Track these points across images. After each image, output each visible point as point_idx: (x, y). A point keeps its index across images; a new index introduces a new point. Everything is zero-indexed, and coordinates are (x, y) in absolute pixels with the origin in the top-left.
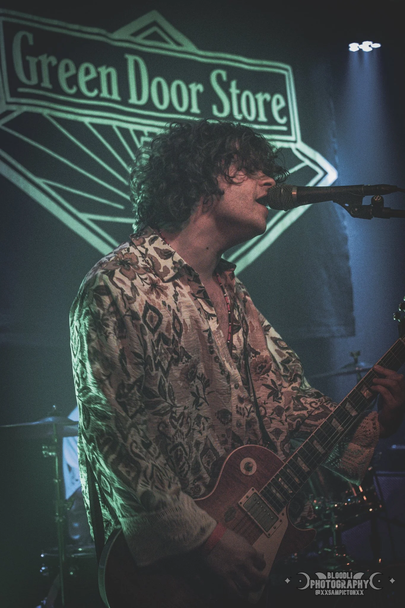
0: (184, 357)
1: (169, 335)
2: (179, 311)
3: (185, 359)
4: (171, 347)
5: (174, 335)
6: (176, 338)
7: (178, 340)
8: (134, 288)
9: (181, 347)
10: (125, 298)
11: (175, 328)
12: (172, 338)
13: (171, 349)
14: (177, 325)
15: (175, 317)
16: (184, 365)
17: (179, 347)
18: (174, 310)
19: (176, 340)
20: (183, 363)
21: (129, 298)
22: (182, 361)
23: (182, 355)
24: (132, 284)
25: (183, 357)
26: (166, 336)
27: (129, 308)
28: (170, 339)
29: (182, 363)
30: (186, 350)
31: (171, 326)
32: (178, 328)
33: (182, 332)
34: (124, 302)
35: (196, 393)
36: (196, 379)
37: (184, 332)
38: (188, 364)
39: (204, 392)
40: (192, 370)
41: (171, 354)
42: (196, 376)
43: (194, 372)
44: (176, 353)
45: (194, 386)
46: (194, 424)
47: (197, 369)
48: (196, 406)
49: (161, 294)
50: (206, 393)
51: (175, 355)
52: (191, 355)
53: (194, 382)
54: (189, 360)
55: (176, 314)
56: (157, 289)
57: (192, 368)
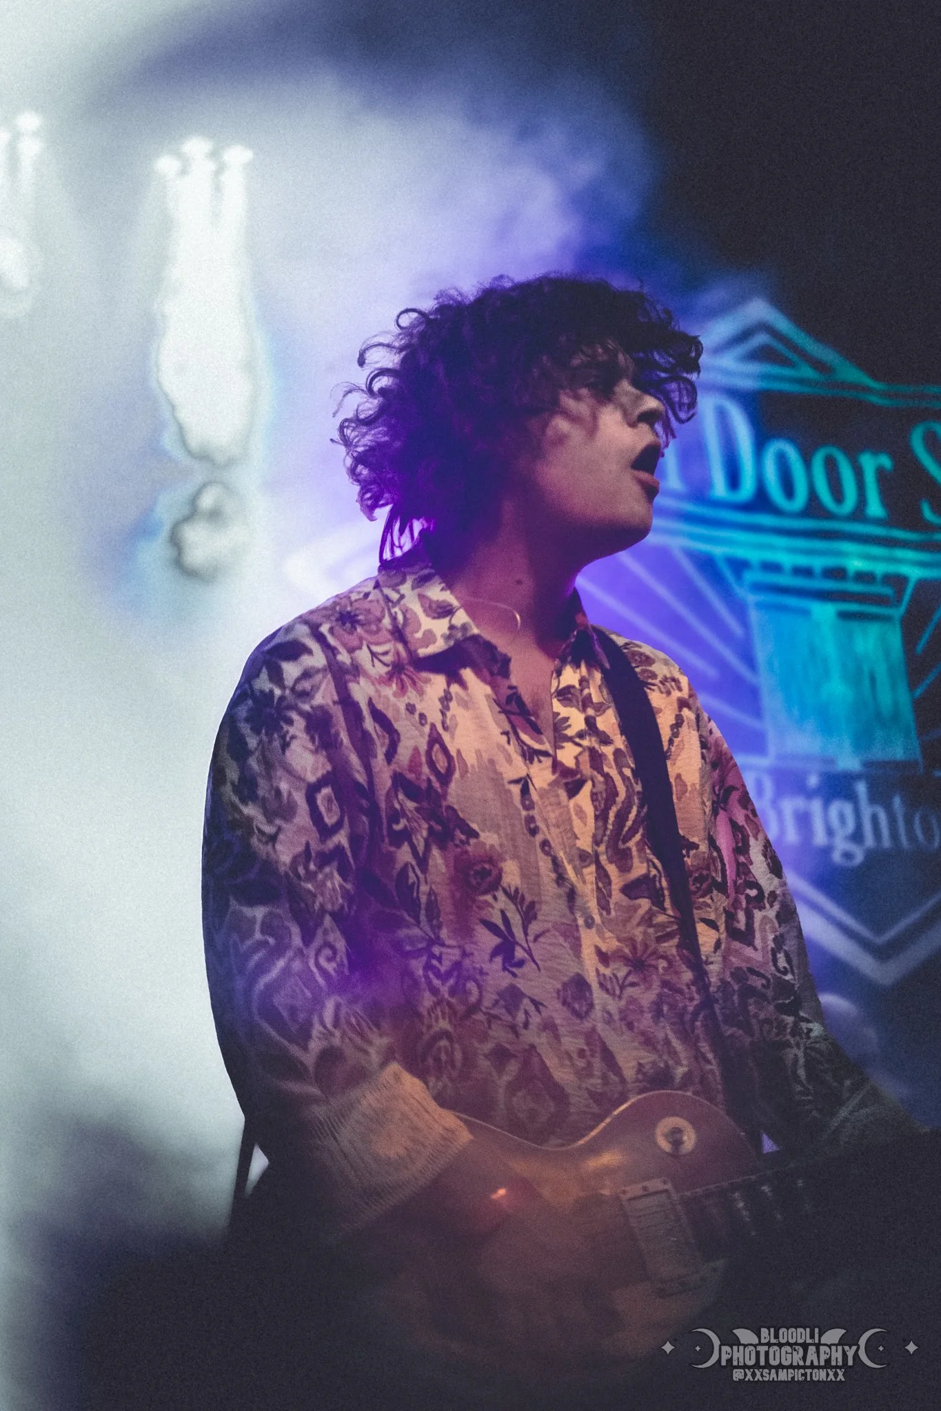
0: (459, 832)
1: (419, 777)
3: (459, 836)
5: (430, 780)
6: (437, 786)
7: (440, 791)
9: (450, 807)
11: (432, 765)
12: (425, 785)
13: (427, 810)
14: (439, 757)
15: (436, 739)
16: (459, 849)
17: (444, 807)
19: (436, 791)
20: (456, 846)
22: (452, 841)
23: (452, 826)
24: (352, 659)
25: (455, 830)
26: (410, 780)
28: (420, 788)
30: (461, 815)
31: (423, 759)
33: (453, 774)
35: (503, 928)
36: (500, 895)
37: (457, 775)
38: (469, 849)
39: (526, 934)
40: (484, 868)
41: (427, 820)
42: (500, 888)
43: (489, 873)
44: (439, 820)
45: (493, 907)
46: (496, 1003)
47: (501, 871)
48: (504, 963)
49: (410, 689)
50: (531, 938)
51: (437, 823)
52: (478, 830)
53: (495, 898)
54: (472, 841)
55: (439, 735)
56: (403, 677)
57: (484, 862)
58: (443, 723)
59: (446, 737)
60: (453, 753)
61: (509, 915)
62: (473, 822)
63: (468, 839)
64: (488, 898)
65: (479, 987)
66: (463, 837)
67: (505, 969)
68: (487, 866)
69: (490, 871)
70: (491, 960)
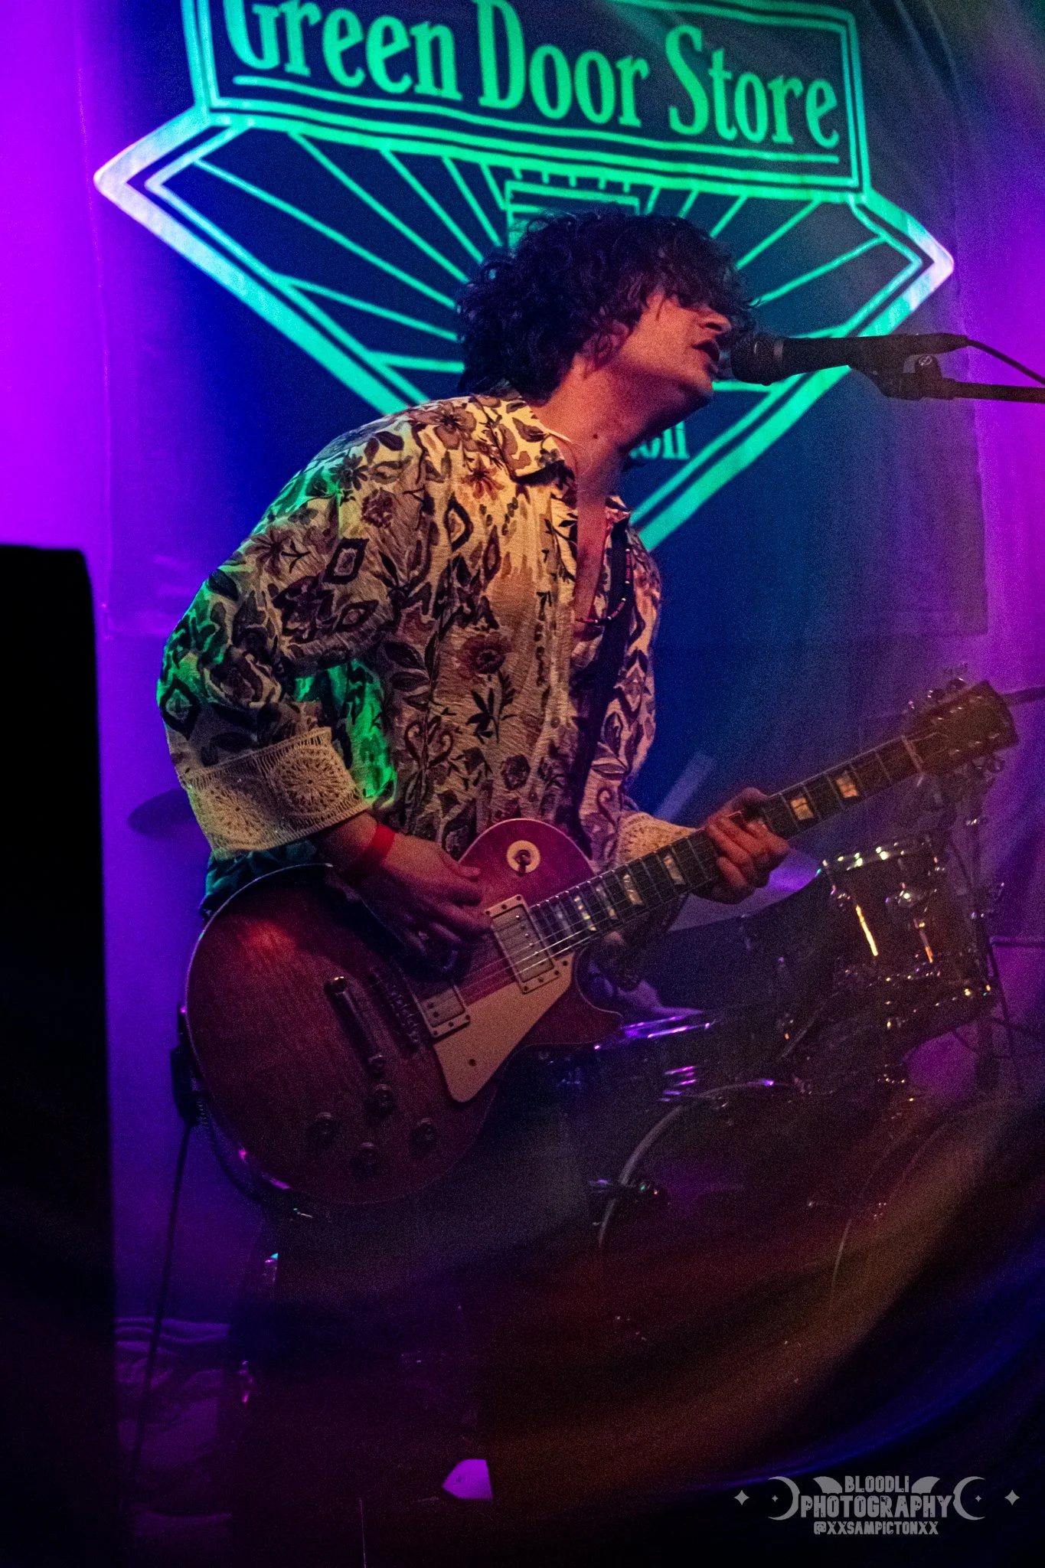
0: (483, 619)
1: (473, 567)
2: (504, 532)
3: (482, 622)
4: (467, 589)
5: (479, 571)
6: (482, 577)
7: (483, 582)
8: (447, 460)
9: (484, 598)
10: (423, 466)
11: (486, 559)
12: (474, 574)
13: (465, 592)
14: (492, 556)
15: (493, 540)
16: (478, 633)
17: (480, 597)
18: (495, 527)
19: (480, 582)
20: (477, 629)
21: (430, 469)
22: (475, 624)
23: (480, 612)
24: (447, 454)
25: (481, 617)
26: (466, 565)
27: (424, 485)
28: (469, 574)
29: (473, 626)
30: (491, 607)
31: (483, 553)
32: (492, 562)
33: (496, 573)
34: (420, 472)
35: (486, 703)
36: (495, 677)
37: (499, 574)
38: (487, 635)
39: (500, 712)
40: (490, 654)
41: (462, 601)
42: (497, 673)
43: (492, 658)
44: (471, 605)
45: (485, 685)
46: (460, 757)
47: (504, 658)
48: (478, 728)
49: (486, 493)
50: (502, 716)
51: (469, 606)
52: (499, 623)
53: (490, 679)
54: (492, 630)
55: (497, 536)
56: (482, 483)
57: (491, 648)
58: (505, 527)
59: (502, 539)
60: (503, 555)
61: (496, 694)
62: (498, 616)
63: (489, 627)
64: (485, 677)
65: (452, 741)
66: (486, 625)
67: (475, 734)
68: (494, 653)
69: (495, 656)
70: (467, 724)
